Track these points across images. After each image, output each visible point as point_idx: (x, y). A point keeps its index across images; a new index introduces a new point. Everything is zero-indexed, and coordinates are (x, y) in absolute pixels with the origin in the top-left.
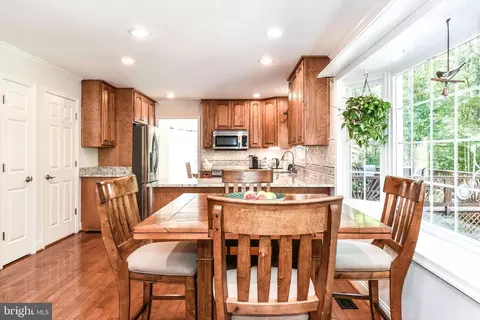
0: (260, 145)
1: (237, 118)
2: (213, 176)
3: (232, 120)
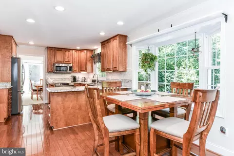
0: (78, 71)
1: (66, 58)
2: (56, 86)
3: (64, 59)
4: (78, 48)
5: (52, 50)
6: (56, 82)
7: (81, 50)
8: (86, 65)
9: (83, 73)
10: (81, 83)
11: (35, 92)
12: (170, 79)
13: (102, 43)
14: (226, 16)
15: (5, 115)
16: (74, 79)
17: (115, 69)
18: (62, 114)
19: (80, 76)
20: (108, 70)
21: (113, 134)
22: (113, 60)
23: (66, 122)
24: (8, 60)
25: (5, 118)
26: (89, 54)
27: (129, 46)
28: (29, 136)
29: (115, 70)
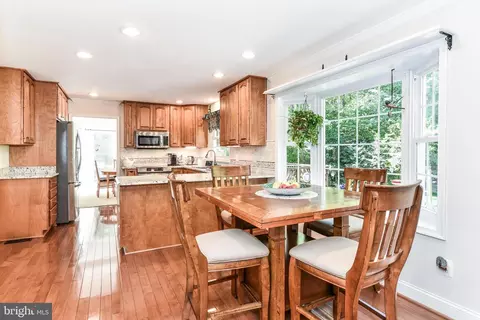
0: (179, 145)
1: (158, 120)
2: (138, 173)
3: (154, 122)
4: (179, 102)
5: (133, 107)
6: (140, 165)
7: (185, 106)
8: (194, 133)
9: (188, 148)
10: (186, 166)
11: (102, 184)
12: (363, 158)
13: (221, 92)
14: (450, 36)
15: (45, 226)
16: (174, 160)
17: (244, 141)
18: (141, 226)
19: (184, 154)
20: (231, 143)
21: (215, 266)
22: (240, 125)
23: (150, 241)
24: (50, 126)
25: (44, 231)
26: (200, 113)
27: (269, 98)
28: (90, 263)
29: (244, 144)
